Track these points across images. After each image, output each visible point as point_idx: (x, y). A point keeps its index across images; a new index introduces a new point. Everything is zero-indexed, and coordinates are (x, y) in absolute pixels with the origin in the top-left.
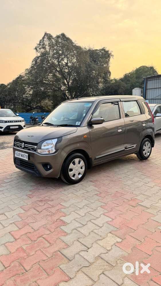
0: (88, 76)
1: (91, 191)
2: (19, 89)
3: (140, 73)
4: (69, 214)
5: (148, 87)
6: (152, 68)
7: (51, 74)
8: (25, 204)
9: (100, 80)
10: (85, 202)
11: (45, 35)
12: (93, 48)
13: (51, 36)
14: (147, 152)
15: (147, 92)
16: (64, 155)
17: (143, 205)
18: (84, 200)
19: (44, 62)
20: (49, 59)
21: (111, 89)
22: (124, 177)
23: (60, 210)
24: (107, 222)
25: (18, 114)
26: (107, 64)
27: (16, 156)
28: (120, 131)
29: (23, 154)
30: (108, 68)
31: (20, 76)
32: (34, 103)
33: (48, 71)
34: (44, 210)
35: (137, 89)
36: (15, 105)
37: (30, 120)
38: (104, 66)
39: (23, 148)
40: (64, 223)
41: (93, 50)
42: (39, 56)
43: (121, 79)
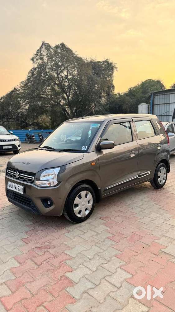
0: (90, 91)
1: (102, 232)
2: (13, 103)
3: (146, 87)
4: (77, 269)
5: (156, 102)
6: (158, 82)
7: (50, 88)
8: (20, 253)
9: (103, 94)
10: (96, 249)
11: (42, 45)
12: (96, 60)
13: (49, 46)
14: (162, 180)
15: (154, 108)
16: (68, 187)
17: (168, 253)
18: (94, 247)
19: (42, 74)
20: (47, 71)
21: (116, 104)
22: (139, 213)
23: (65, 262)
24: (126, 280)
25: (11, 132)
26: (111, 77)
27: (8, 188)
28: (132, 156)
29: (18, 185)
30: (111, 81)
31: (15, 89)
32: (30, 119)
33: (46, 84)
34: (45, 263)
35: (143, 105)
36: (8, 121)
37: (26, 138)
38: (108, 79)
39: (18, 179)
40: (71, 283)
41: (95, 62)
42: (36, 68)
43: (126, 94)
